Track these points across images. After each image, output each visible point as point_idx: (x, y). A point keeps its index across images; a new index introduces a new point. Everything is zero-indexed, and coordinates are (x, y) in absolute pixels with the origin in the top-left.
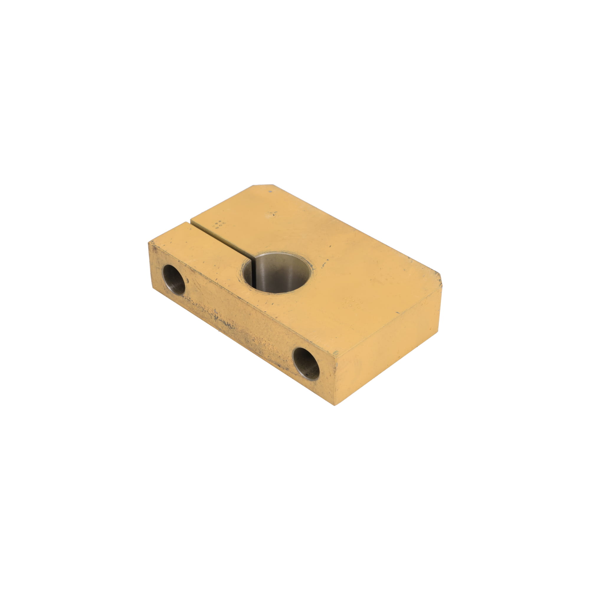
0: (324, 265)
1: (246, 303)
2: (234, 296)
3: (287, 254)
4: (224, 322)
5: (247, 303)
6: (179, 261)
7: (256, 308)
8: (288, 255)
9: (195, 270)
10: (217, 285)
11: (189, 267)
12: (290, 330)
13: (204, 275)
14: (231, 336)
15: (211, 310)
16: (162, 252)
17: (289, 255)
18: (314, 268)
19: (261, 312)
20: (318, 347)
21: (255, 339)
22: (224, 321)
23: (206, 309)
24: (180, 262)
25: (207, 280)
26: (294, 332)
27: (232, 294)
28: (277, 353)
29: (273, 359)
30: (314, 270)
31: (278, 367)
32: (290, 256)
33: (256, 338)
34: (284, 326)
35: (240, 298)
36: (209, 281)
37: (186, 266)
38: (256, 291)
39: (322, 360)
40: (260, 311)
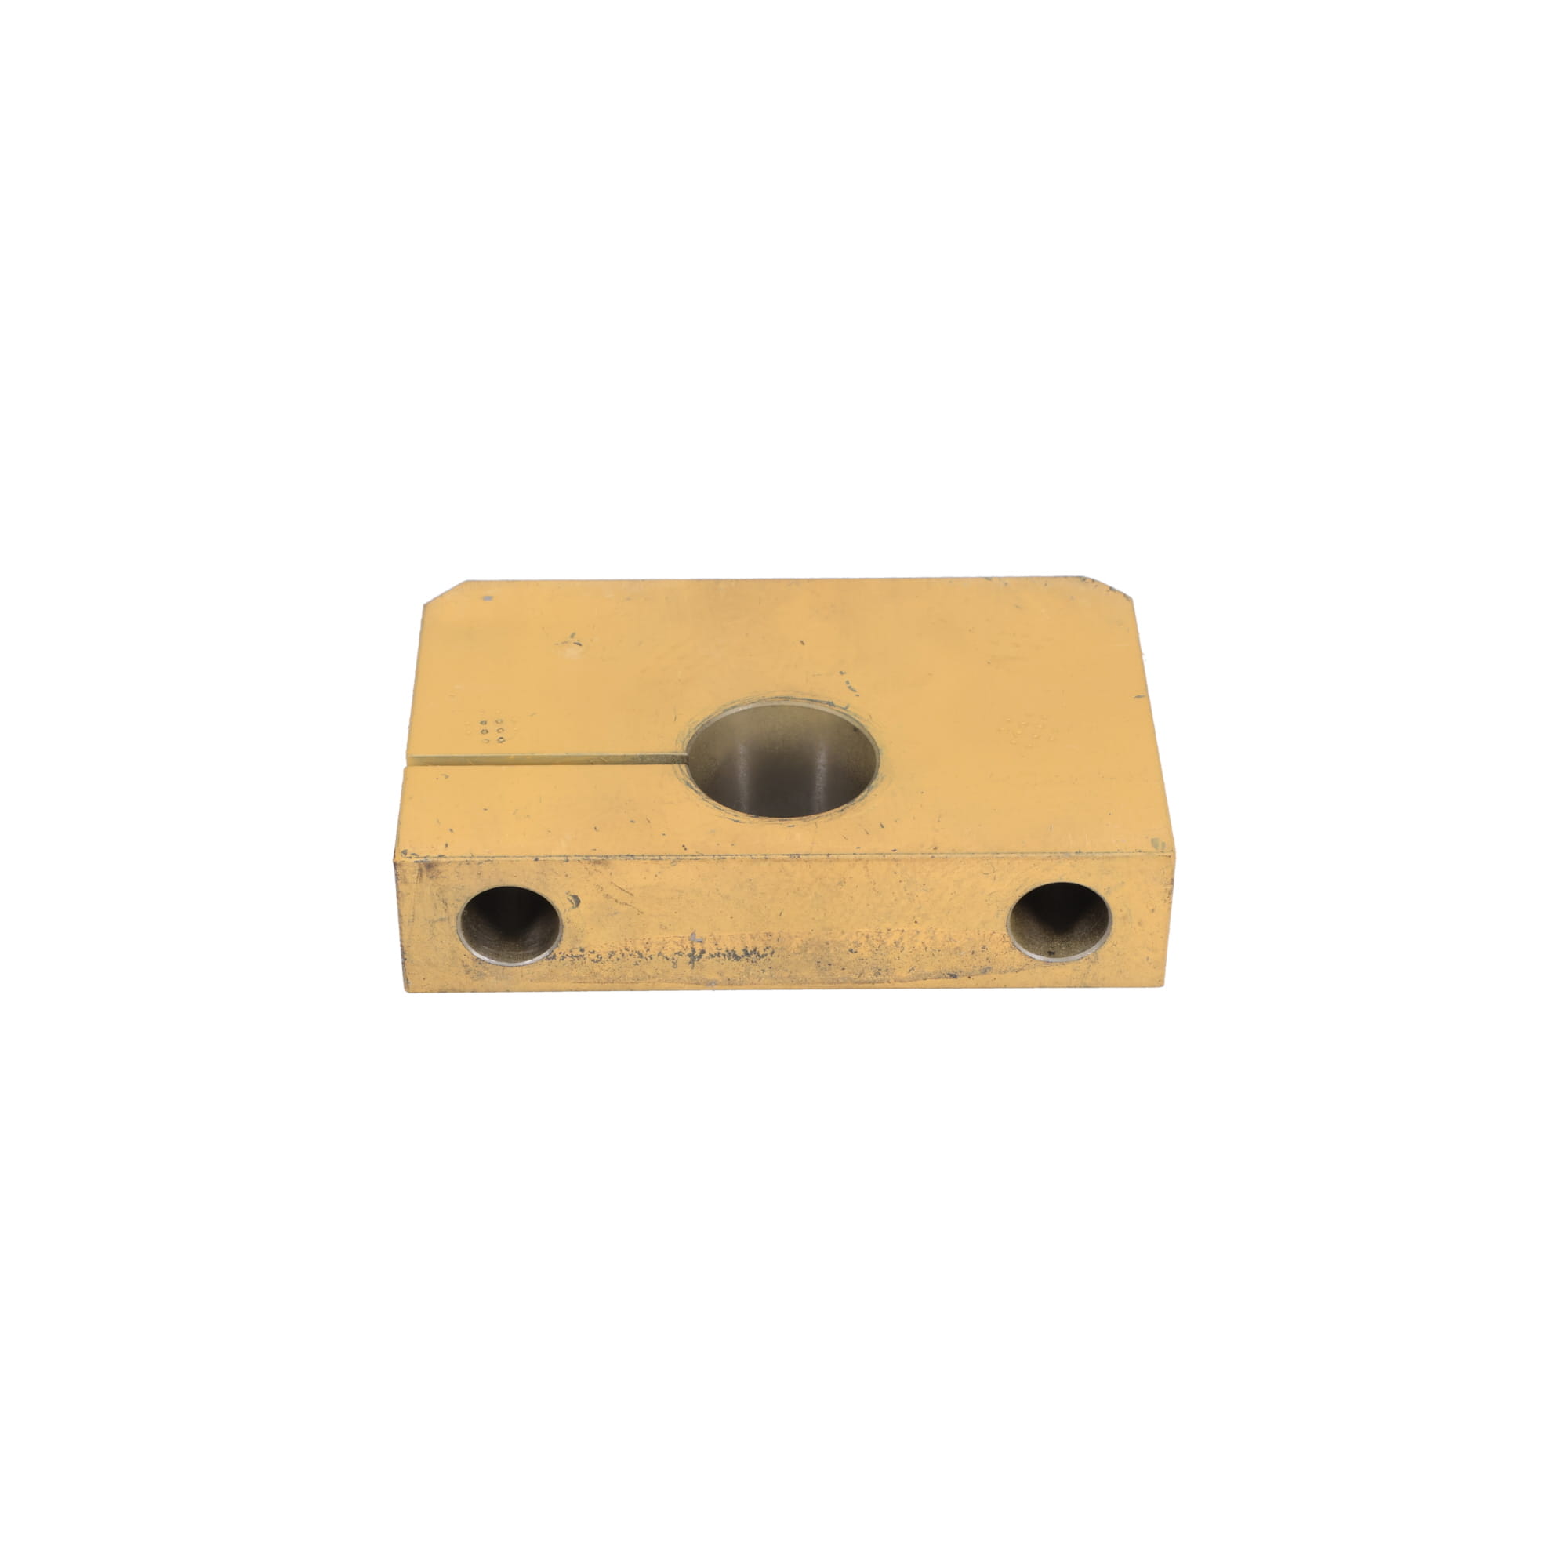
0: (850, 687)
1: (826, 857)
2: (775, 860)
3: (740, 709)
4: (733, 955)
5: (828, 855)
6: (536, 860)
7: (863, 856)
8: (744, 711)
9: (607, 856)
10: (704, 860)
11: (580, 858)
12: (1000, 856)
13: (643, 855)
14: (756, 981)
15: (676, 943)
16: (461, 863)
17: (745, 708)
18: (844, 706)
19: (886, 856)
20: (1106, 855)
21: (858, 945)
22: (730, 949)
23: (654, 949)
24: (540, 859)
25: (660, 862)
26: (1016, 855)
27: (766, 859)
28: (947, 944)
29: (928, 969)
30: (849, 709)
31: (951, 981)
32: (749, 710)
33: (863, 940)
34: (975, 856)
35: (798, 855)
36: (668, 862)
37: (567, 861)
38: (805, 821)
39: (1123, 883)
40: (881, 856)
